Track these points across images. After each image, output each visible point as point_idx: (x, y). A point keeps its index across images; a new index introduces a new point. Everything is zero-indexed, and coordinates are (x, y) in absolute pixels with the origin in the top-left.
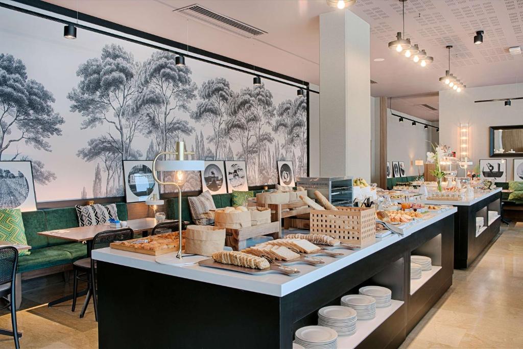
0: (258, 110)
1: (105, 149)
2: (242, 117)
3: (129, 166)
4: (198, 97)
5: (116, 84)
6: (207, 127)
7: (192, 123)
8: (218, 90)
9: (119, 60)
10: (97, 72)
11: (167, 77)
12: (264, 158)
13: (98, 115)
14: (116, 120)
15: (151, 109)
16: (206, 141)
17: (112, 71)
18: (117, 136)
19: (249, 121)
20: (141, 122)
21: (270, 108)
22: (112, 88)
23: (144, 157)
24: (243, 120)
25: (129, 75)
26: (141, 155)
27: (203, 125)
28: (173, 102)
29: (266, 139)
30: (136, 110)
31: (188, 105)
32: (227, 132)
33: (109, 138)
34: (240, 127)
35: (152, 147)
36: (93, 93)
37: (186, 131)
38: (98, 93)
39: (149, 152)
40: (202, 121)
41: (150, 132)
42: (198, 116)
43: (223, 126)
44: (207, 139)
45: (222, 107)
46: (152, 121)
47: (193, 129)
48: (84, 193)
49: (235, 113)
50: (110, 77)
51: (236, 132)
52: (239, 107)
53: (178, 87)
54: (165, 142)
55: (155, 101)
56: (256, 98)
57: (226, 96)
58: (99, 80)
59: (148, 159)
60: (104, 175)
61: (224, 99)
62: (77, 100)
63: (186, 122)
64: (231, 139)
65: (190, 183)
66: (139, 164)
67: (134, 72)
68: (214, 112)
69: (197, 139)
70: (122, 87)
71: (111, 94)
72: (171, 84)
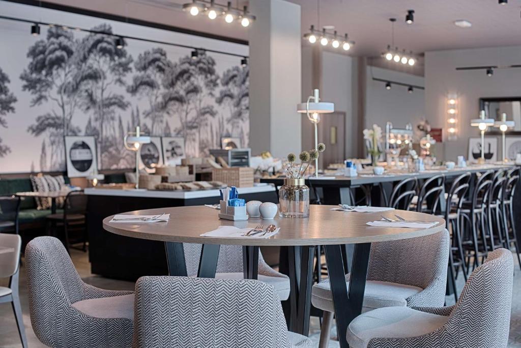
0: (199, 80)
1: (50, 125)
2: (180, 88)
3: (70, 141)
4: (134, 70)
5: (59, 62)
6: (144, 101)
7: (128, 97)
8: (155, 60)
9: (61, 39)
10: (43, 52)
11: (104, 51)
12: (205, 134)
13: (44, 93)
14: (59, 97)
15: (88, 85)
16: (142, 117)
17: (55, 50)
18: (59, 113)
19: (188, 92)
20: (80, 99)
21: (213, 77)
22: (55, 67)
23: (83, 133)
24: (182, 93)
25: (70, 53)
26: (80, 131)
27: (139, 99)
28: (110, 77)
29: (208, 112)
30: (75, 89)
31: (124, 79)
32: (164, 106)
33: (53, 115)
34: (180, 100)
35: (90, 122)
36: (40, 72)
37: (123, 106)
38: (44, 72)
39: (87, 128)
40: (138, 95)
41: (88, 108)
42: (134, 90)
43: (160, 99)
44: (144, 114)
45: (158, 78)
46: (90, 96)
47: (129, 103)
48: (33, 167)
49: (172, 84)
50: (53, 56)
51: (174, 106)
52: (177, 78)
53: (114, 60)
54: (101, 118)
55: (94, 76)
56: (196, 66)
57: (163, 67)
58: (44, 60)
59: (87, 135)
60: (49, 150)
61: (161, 70)
62: (27, 80)
63: (122, 97)
64: (168, 113)
65: (127, 160)
66: (79, 139)
67: (74, 49)
68: (151, 85)
69: (133, 114)
70: (63, 65)
71: (54, 72)
72: (108, 58)
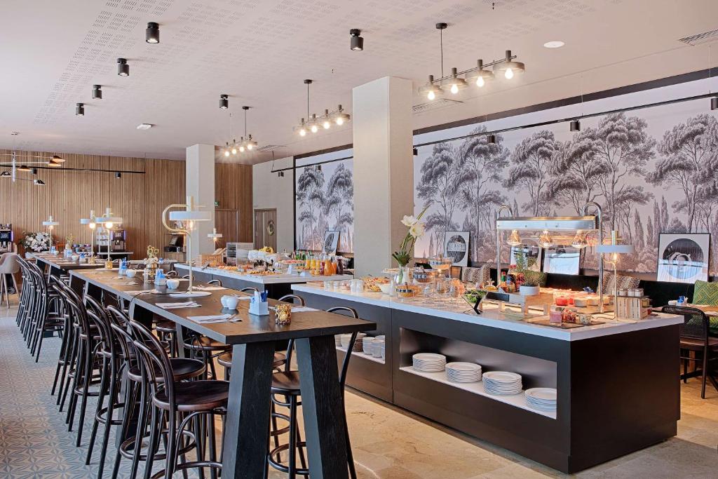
1: (435, 223)
2: (575, 172)
3: (450, 235)
4: (511, 163)
5: (443, 170)
6: (522, 194)
7: (504, 192)
8: (535, 148)
9: (444, 152)
10: (430, 167)
11: (480, 152)
13: (432, 198)
14: (441, 200)
15: (465, 186)
17: (439, 162)
18: (443, 213)
19: (589, 175)
20: (459, 198)
22: (439, 176)
23: (461, 229)
24: (579, 176)
25: (449, 161)
26: (459, 227)
27: (517, 192)
28: (486, 175)
29: (629, 197)
30: (455, 190)
31: (499, 174)
32: (551, 196)
33: (438, 215)
34: (576, 186)
35: (467, 219)
36: (429, 182)
37: (499, 201)
38: (431, 182)
39: (465, 223)
40: (516, 188)
41: (465, 206)
42: (511, 184)
43: (545, 189)
45: (543, 166)
46: (467, 196)
47: (505, 198)
48: (424, 254)
49: (564, 168)
50: (437, 168)
51: (566, 195)
52: (571, 160)
53: (489, 158)
54: (477, 214)
55: (471, 177)
56: (604, 139)
57: (549, 151)
58: (432, 172)
59: (464, 230)
60: (435, 242)
61: (545, 155)
62: (421, 190)
63: (498, 192)
64: (557, 204)
66: (456, 234)
67: (452, 158)
68: (531, 174)
70: (445, 173)
71: (439, 180)
72: (483, 159)
